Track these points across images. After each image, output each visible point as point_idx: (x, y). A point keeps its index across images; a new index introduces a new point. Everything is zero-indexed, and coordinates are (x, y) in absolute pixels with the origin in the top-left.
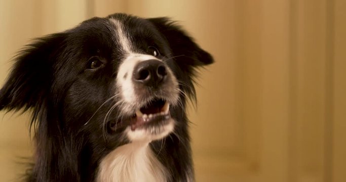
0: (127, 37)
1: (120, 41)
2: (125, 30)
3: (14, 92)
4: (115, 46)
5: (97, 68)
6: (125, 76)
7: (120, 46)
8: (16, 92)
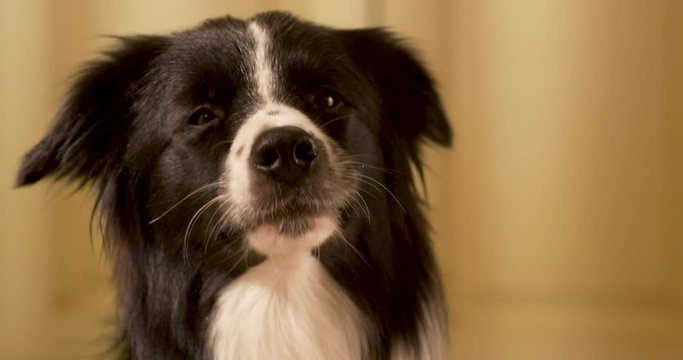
0: (273, 67)
1: (256, 76)
2: (272, 52)
3: (67, 148)
4: (244, 83)
5: (207, 125)
6: (239, 152)
7: (253, 85)
8: (69, 149)
